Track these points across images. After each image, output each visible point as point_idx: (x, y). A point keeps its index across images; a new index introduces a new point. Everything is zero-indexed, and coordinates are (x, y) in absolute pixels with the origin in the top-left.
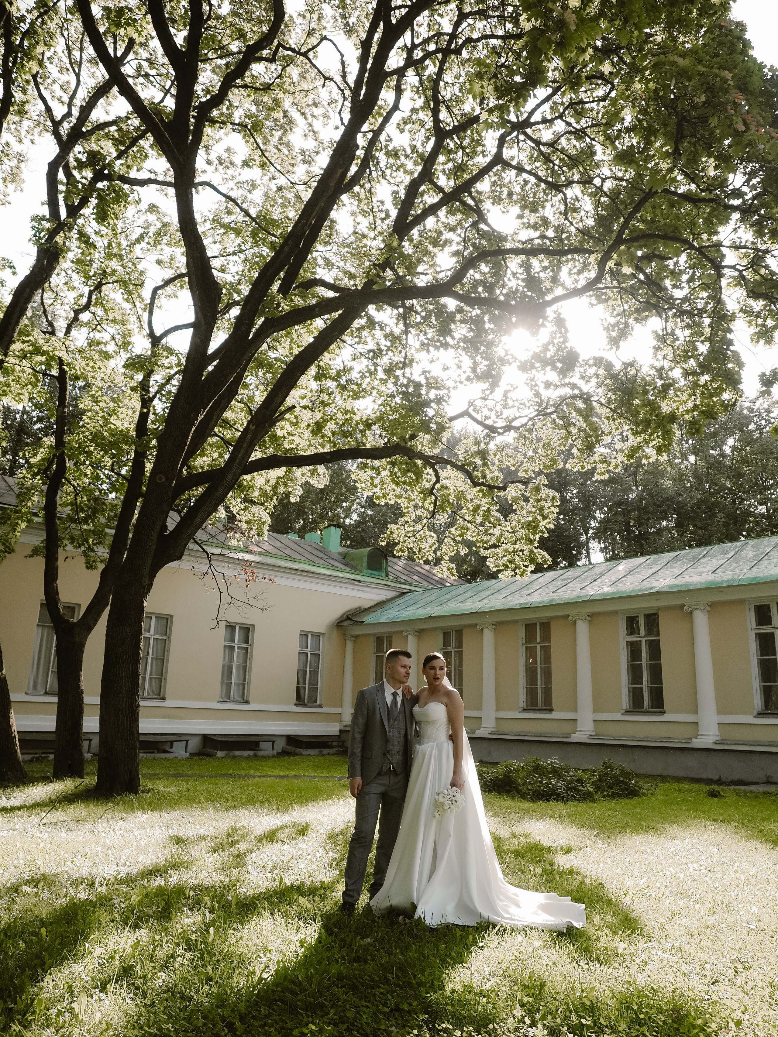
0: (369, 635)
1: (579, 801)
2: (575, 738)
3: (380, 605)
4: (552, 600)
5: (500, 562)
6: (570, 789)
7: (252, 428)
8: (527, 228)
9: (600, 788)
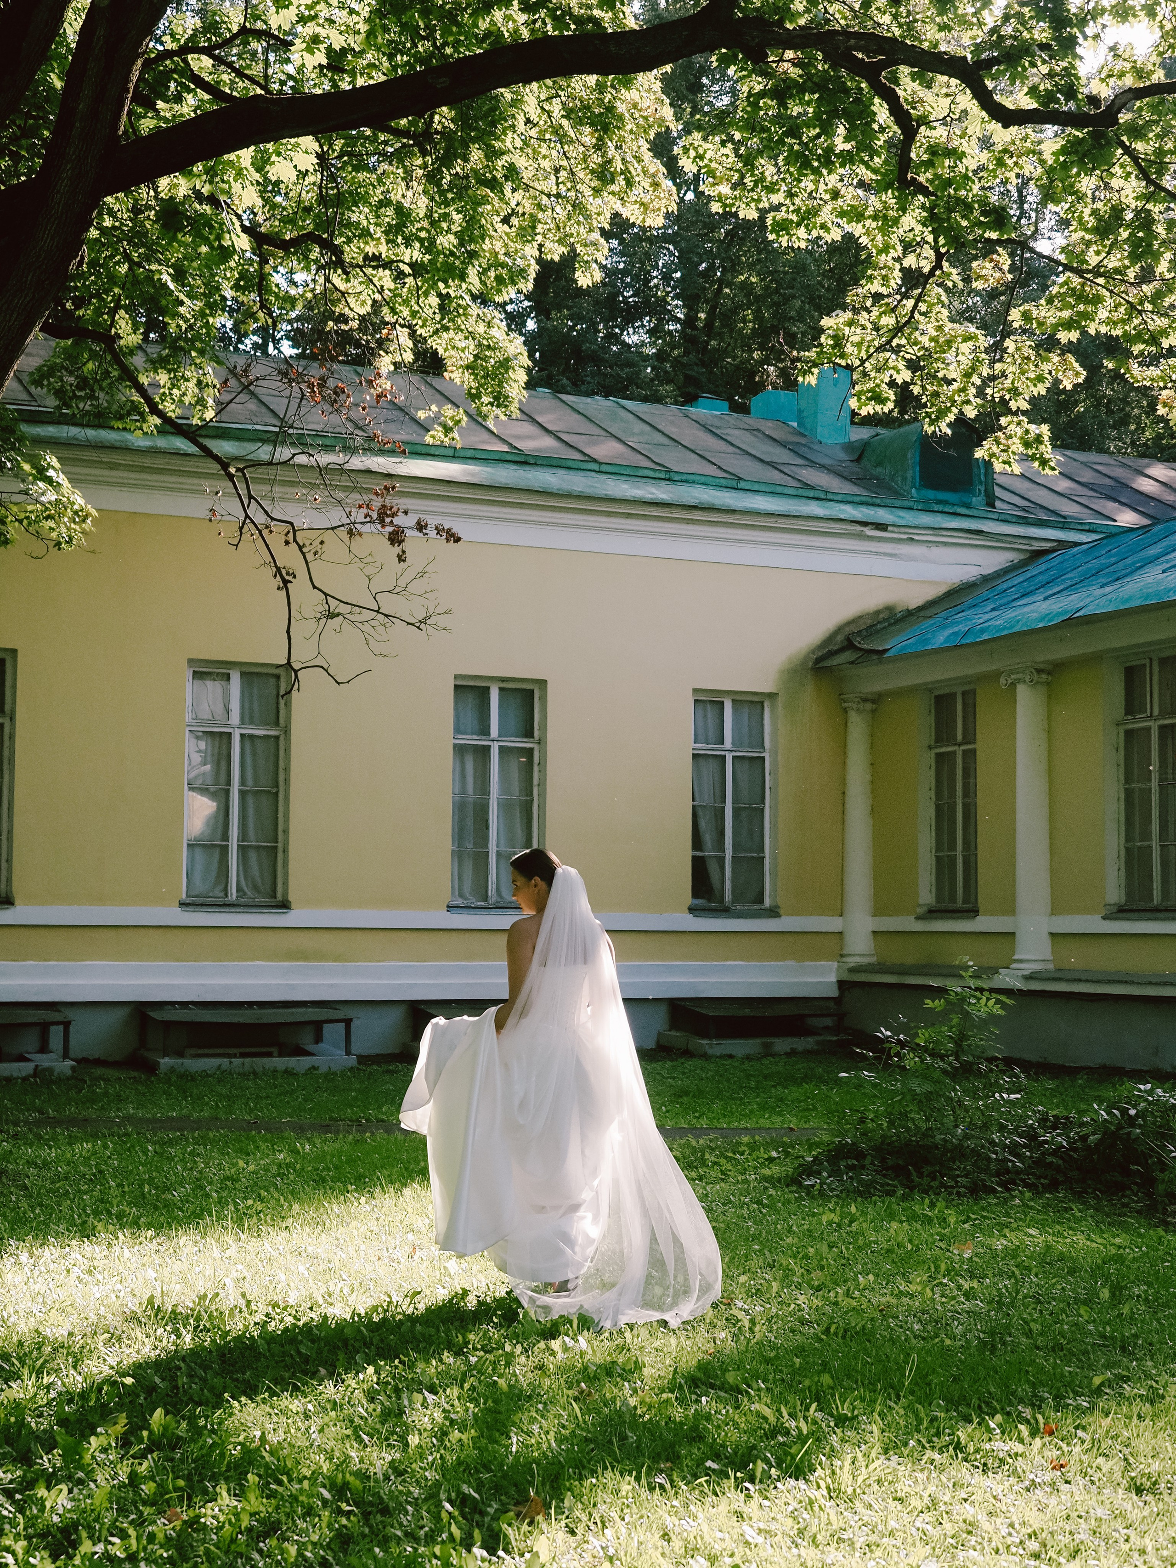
3: (955, 597)
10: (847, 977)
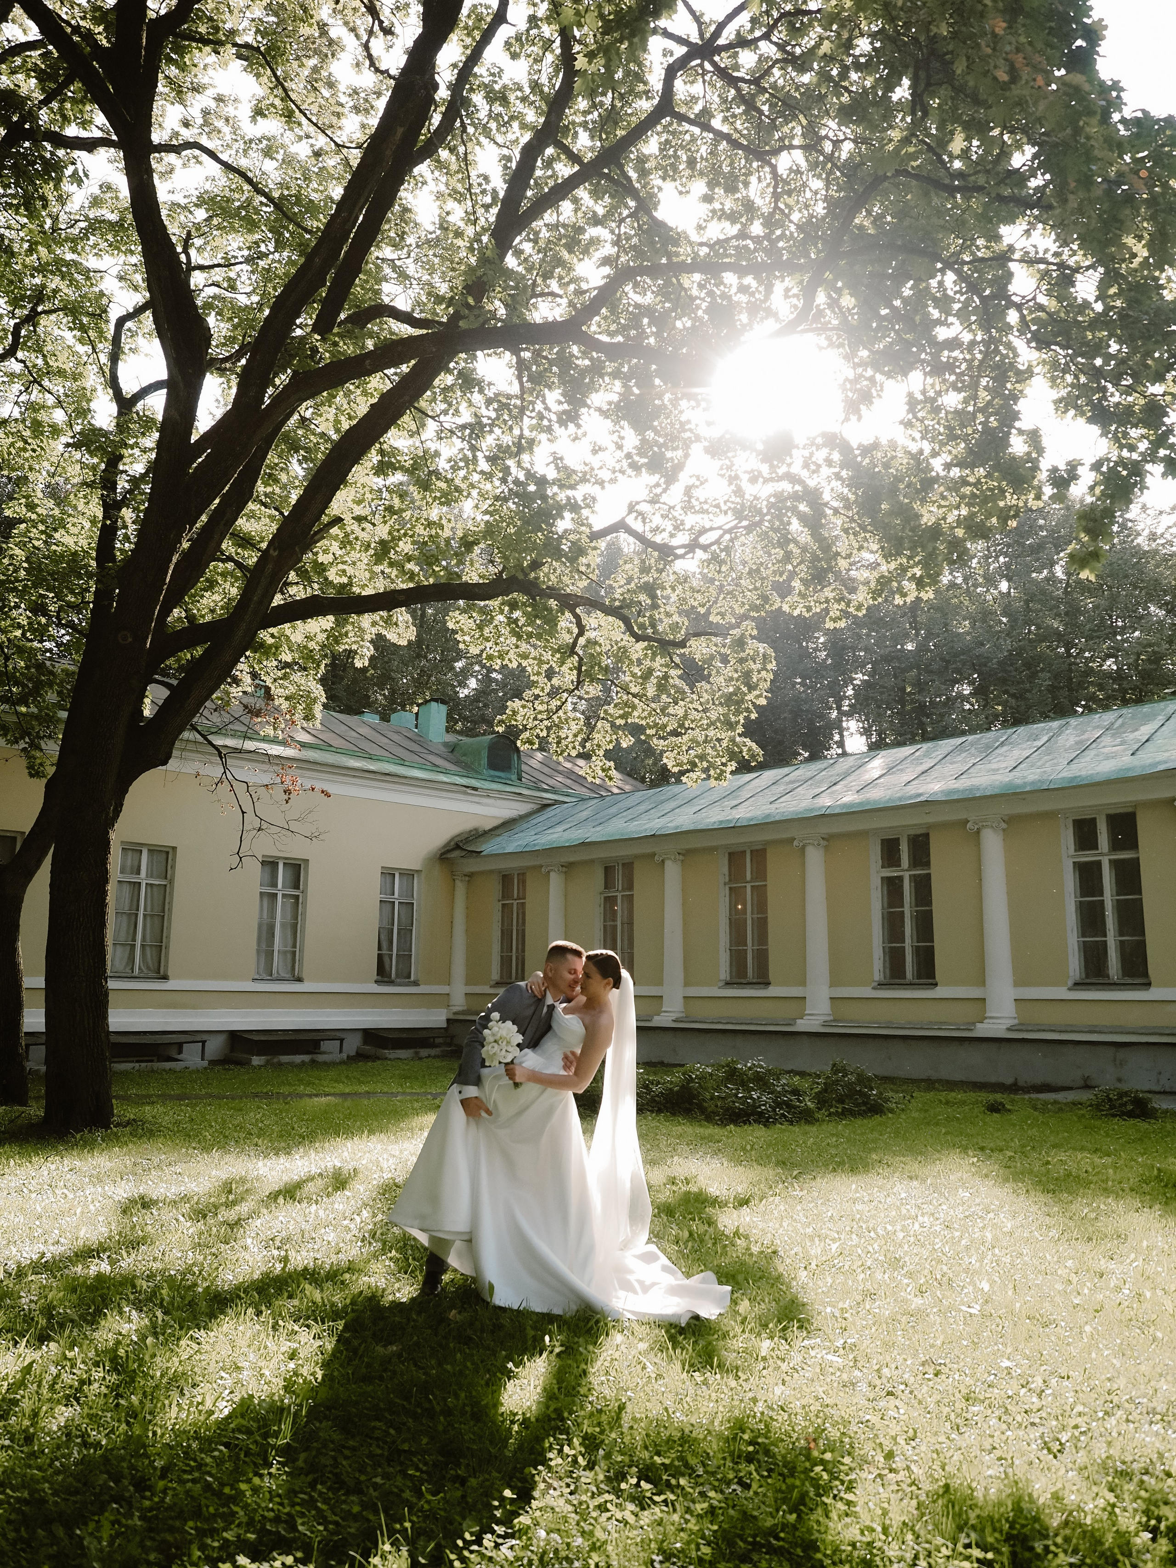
0: (491, 872)
1: (791, 1123)
2: (802, 1025)
3: (508, 825)
4: (769, 815)
5: (684, 759)
6: (779, 1105)
7: (274, 553)
8: (719, 219)
9: (825, 1102)
10: (452, 1017)
